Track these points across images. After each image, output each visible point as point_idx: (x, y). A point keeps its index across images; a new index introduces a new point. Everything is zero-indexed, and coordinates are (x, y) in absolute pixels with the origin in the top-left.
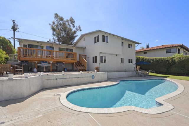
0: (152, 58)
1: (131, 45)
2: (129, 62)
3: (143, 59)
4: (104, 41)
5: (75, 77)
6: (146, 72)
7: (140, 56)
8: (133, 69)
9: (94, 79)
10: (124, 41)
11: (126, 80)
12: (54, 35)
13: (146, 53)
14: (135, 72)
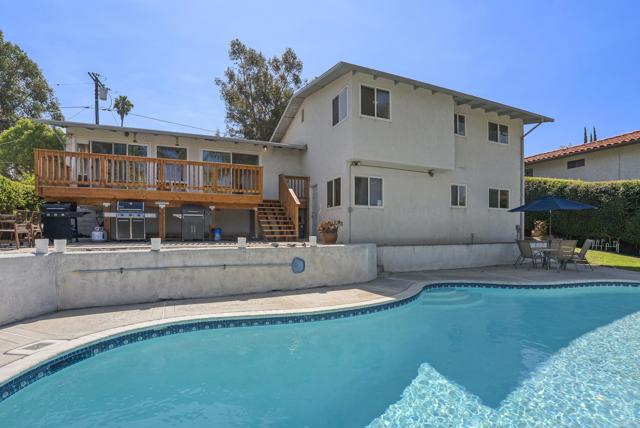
0: (605, 184)
1: (504, 129)
2: (493, 204)
3: (562, 189)
4: (367, 109)
5: (211, 261)
6: (569, 248)
7: (549, 179)
8: (512, 234)
9: (303, 275)
10: (465, 109)
11: (459, 285)
12: (231, 116)
13: (581, 163)
14: (516, 246)
